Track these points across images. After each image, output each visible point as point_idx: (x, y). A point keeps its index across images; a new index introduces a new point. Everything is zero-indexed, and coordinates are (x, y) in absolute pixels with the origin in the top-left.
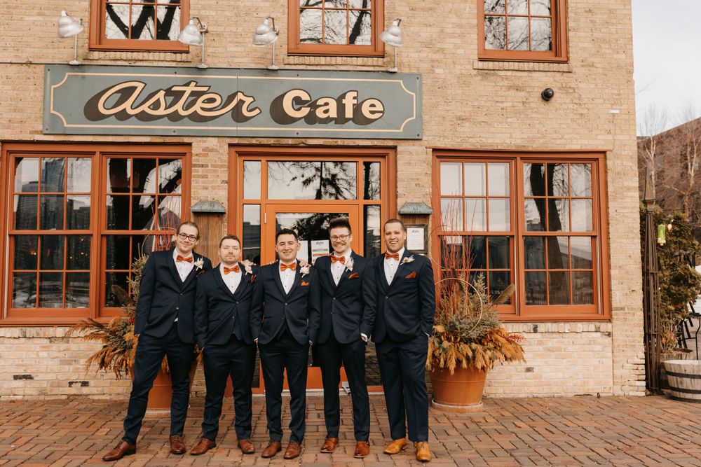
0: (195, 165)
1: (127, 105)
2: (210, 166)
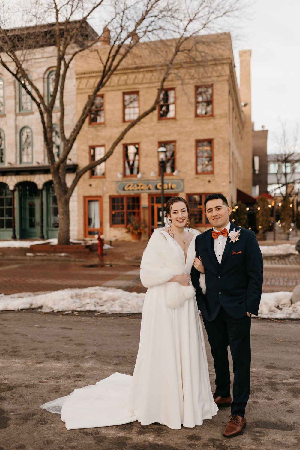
0: (142, 198)
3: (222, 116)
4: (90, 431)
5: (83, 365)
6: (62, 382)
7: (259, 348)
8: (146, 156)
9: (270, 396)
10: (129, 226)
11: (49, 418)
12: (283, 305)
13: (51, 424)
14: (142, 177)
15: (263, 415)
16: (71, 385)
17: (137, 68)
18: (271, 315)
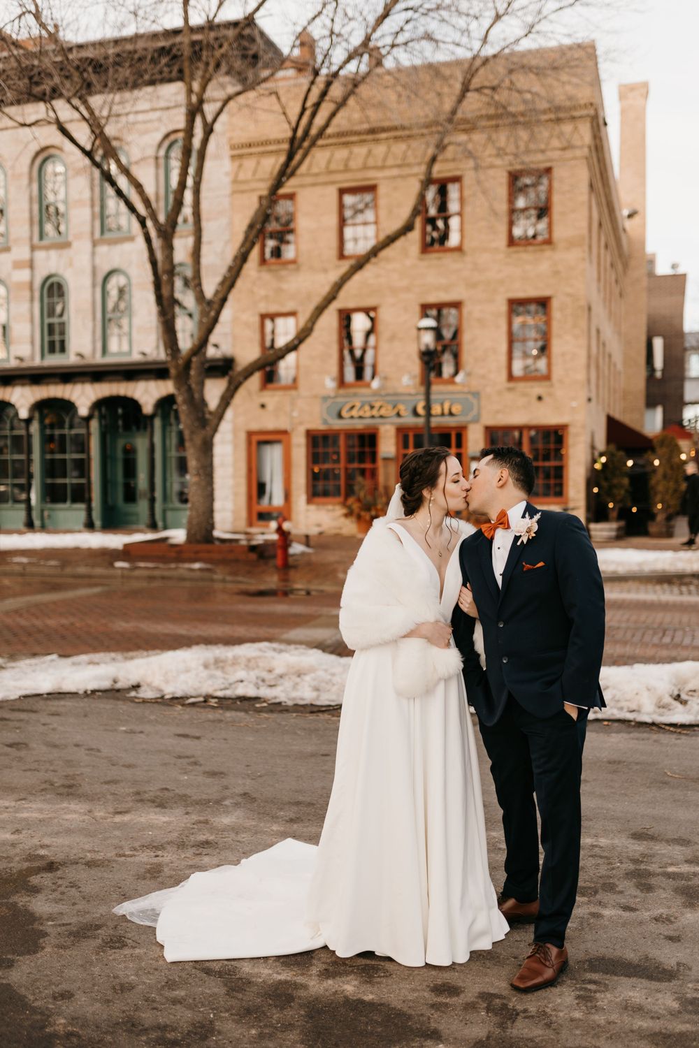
2: (387, 437)
3: (571, 244)
4: (217, 967)
5: (217, 819)
6: (167, 857)
7: (623, 792)
8: (393, 338)
9: (631, 902)
10: (351, 501)
11: (130, 935)
12: (690, 693)
13: (133, 948)
14: (382, 387)
15: (609, 945)
16: (186, 863)
17: (372, 131)
18: (661, 715)
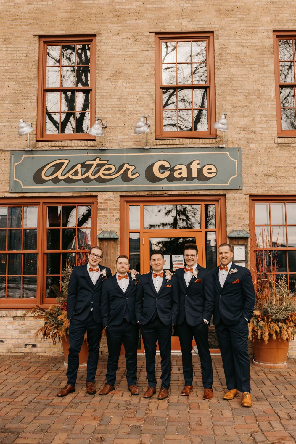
0: (100, 209)
1: (58, 174)
2: (108, 210)
